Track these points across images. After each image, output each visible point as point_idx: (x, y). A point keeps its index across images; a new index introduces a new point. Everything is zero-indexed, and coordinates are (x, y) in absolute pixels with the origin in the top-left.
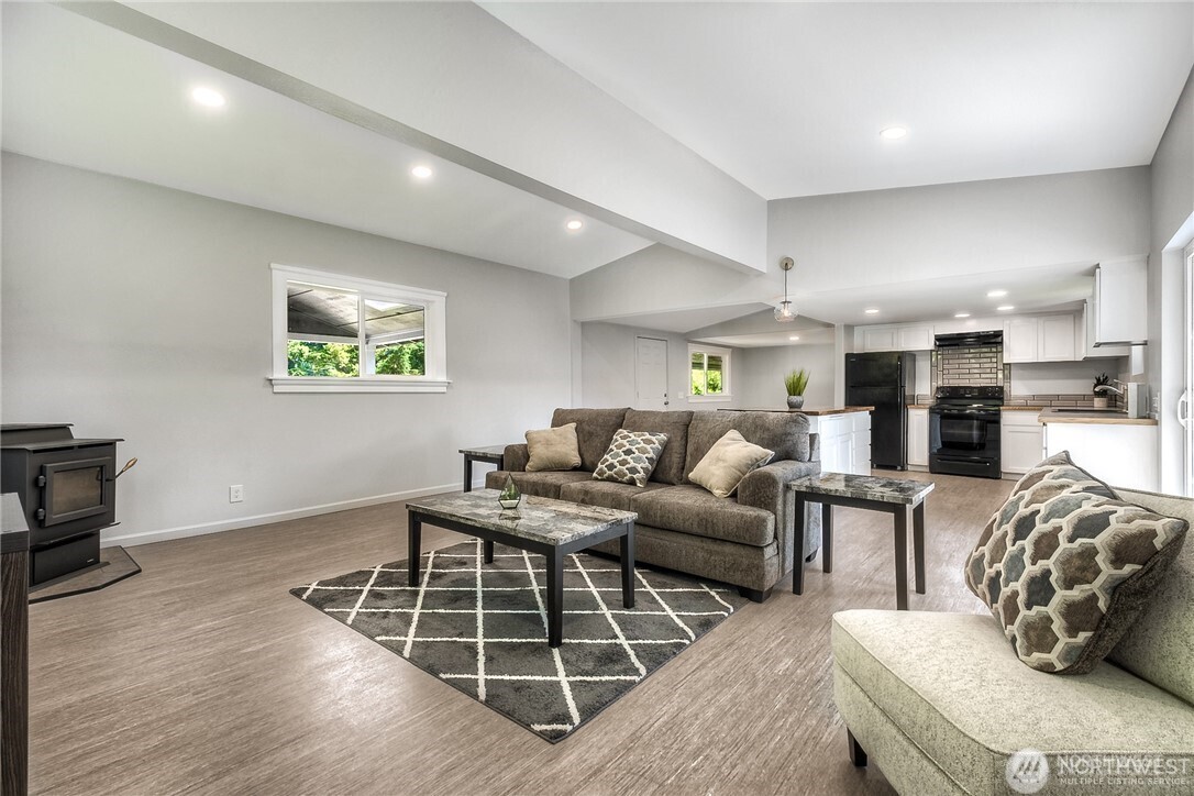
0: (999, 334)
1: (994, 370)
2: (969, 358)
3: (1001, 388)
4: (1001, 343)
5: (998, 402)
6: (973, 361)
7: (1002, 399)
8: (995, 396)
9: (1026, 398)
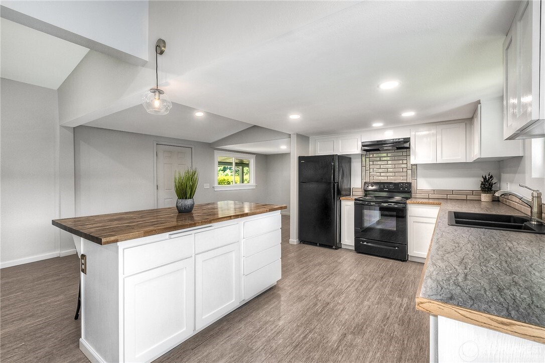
0: (407, 140)
1: (405, 170)
2: (387, 161)
3: (410, 184)
4: (409, 148)
5: (407, 195)
6: (390, 162)
7: (410, 192)
8: (405, 190)
9: (427, 192)
